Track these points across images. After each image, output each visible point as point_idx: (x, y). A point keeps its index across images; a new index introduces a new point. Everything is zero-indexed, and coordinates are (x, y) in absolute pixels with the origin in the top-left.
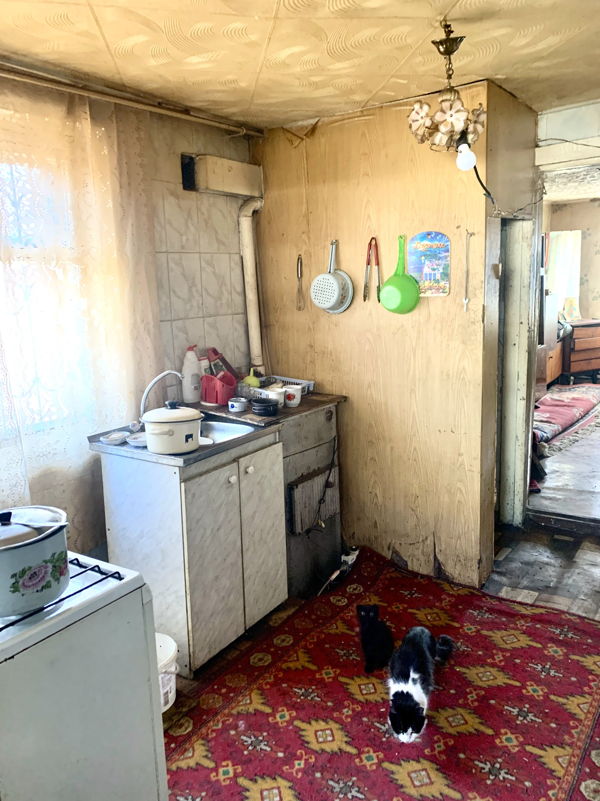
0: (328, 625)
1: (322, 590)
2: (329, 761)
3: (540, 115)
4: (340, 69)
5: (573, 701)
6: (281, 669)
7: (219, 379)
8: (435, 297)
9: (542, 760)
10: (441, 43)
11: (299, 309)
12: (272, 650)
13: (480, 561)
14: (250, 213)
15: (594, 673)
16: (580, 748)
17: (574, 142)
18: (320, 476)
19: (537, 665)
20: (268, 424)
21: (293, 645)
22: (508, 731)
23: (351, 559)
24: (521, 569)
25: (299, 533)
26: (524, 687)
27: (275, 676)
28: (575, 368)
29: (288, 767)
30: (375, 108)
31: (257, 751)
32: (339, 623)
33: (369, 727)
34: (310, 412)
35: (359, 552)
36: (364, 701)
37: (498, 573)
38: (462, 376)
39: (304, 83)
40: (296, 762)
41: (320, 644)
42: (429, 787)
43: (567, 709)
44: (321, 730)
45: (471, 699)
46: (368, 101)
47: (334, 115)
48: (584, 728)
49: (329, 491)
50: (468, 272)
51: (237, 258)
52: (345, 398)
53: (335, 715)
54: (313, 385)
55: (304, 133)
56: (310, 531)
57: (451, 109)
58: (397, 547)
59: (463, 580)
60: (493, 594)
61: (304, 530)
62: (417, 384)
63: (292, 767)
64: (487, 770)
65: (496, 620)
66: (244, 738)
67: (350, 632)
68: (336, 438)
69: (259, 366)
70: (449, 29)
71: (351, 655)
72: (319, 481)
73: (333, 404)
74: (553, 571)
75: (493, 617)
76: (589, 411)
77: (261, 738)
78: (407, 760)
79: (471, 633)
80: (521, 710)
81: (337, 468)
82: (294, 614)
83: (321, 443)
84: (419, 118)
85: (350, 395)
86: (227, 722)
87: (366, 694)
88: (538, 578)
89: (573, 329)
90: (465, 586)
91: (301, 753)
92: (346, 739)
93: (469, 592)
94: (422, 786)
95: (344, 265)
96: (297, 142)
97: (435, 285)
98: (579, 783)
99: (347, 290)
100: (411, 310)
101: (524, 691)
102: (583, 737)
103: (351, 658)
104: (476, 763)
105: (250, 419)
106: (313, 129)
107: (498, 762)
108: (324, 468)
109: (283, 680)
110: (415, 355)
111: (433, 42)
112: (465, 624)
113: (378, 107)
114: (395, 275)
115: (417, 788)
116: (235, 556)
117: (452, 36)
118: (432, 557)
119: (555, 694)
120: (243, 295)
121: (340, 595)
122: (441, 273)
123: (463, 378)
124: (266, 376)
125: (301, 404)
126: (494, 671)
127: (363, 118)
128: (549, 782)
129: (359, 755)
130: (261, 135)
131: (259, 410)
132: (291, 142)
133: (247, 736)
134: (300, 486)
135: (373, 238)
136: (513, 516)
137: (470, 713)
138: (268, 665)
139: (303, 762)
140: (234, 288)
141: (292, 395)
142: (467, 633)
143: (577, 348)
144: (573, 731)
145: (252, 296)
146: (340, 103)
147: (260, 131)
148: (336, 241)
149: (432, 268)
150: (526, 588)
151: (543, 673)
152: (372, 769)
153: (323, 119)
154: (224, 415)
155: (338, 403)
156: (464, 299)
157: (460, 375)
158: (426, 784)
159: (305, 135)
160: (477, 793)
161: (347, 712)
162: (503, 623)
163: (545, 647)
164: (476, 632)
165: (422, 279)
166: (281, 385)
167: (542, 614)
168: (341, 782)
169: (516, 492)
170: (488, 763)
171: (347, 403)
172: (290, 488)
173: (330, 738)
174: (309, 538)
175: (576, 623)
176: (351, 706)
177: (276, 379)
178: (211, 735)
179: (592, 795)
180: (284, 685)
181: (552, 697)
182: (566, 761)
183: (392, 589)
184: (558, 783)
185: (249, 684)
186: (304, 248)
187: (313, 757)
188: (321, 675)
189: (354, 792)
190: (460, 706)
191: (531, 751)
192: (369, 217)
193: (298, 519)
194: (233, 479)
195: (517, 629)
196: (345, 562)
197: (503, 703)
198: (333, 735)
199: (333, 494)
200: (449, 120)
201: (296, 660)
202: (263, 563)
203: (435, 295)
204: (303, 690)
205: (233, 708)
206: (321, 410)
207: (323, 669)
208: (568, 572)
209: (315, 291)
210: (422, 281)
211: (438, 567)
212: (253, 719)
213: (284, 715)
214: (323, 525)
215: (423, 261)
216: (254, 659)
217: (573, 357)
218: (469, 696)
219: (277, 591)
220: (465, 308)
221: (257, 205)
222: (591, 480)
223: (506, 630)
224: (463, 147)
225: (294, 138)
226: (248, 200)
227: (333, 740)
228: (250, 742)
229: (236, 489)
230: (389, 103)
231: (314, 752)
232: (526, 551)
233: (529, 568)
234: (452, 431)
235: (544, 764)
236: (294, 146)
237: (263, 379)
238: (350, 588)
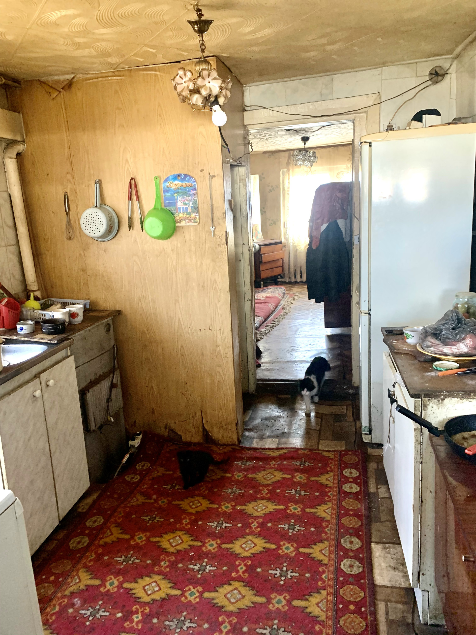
0: (129, 499)
1: (117, 472)
2: (161, 606)
3: (245, 87)
4: (103, 34)
5: (320, 509)
6: (100, 546)
7: (4, 306)
8: (188, 226)
9: (312, 555)
10: (196, 23)
11: (70, 239)
12: (87, 532)
13: (237, 424)
14: (15, 155)
15: (329, 486)
16: (333, 540)
17: (271, 109)
18: (106, 379)
19: (291, 490)
20: (61, 341)
21: (104, 523)
22: (285, 542)
23: (137, 442)
24: (262, 424)
25: (94, 430)
26: (287, 508)
27: (96, 553)
28: (264, 275)
29: (128, 623)
30: (125, 70)
31: (98, 619)
32: (138, 496)
33: (185, 570)
34: (92, 327)
35: (142, 436)
36: (175, 551)
37: (247, 430)
38: (214, 286)
39: (69, 43)
40: (134, 617)
41: (127, 516)
42: (242, 600)
43: (318, 516)
44: (147, 585)
45: (254, 527)
46: (120, 64)
47: (88, 74)
48: (332, 526)
49: (114, 391)
50: (212, 206)
51: (5, 195)
52: (119, 313)
53: (156, 570)
54: (88, 304)
55: (61, 86)
56: (102, 427)
57: (209, 77)
58: (173, 426)
59: (227, 441)
60: (247, 446)
61: (97, 426)
62: (180, 295)
63: (132, 621)
64: (278, 575)
65: (255, 465)
66: (83, 612)
67: (149, 501)
68: (115, 346)
69: (35, 291)
70: (201, 12)
71: (155, 518)
72: (106, 384)
73: (110, 318)
74: (284, 421)
75: (253, 463)
76: (278, 305)
77: (98, 607)
78: (221, 586)
79: (241, 478)
80: (289, 525)
81: (118, 370)
82: (98, 498)
83: (103, 352)
84: (183, 81)
85: (122, 308)
86: (63, 603)
87: (176, 546)
88: (275, 428)
89: (260, 248)
90: (228, 445)
91: (136, 608)
92: (169, 585)
93: (232, 448)
94: (237, 601)
95: (108, 201)
96: (55, 94)
97: (187, 216)
98: (339, 564)
99: (114, 222)
100: (169, 237)
101: (288, 511)
102: (333, 532)
103: (156, 521)
104: (270, 571)
105: (42, 339)
106: (70, 85)
107: (284, 566)
108: (107, 372)
109: (103, 554)
110: (176, 272)
111: (190, 22)
112: (235, 473)
113: (128, 70)
114: (155, 208)
115: (235, 605)
116: (45, 459)
117: (203, 18)
118: (201, 429)
119: (308, 508)
120: (14, 228)
121: (132, 474)
122: (192, 207)
123: (216, 288)
124: (43, 299)
125: (83, 321)
126: (264, 502)
127: (115, 78)
128: (320, 569)
129: (183, 595)
130: (19, 85)
131: (48, 329)
132: (49, 94)
133: (85, 610)
134: (91, 390)
135: (132, 179)
136: (249, 387)
137: (256, 537)
138: (87, 545)
139: (139, 615)
140: (5, 223)
141: (76, 314)
142: (238, 479)
143: (264, 261)
144: (326, 530)
145: (23, 230)
146: (95, 63)
147: (16, 81)
148: (99, 180)
149: (184, 203)
150: (269, 437)
151: (297, 495)
152: (196, 601)
153: (78, 76)
154: (15, 338)
155: (114, 316)
156: (211, 228)
157: (213, 286)
158: (240, 599)
159: (62, 89)
160: (276, 592)
161: (165, 563)
162: (260, 466)
163: (293, 477)
164: (244, 477)
165: (177, 212)
166: (59, 306)
167: (285, 453)
168: (175, 620)
169: (249, 369)
170: (278, 569)
171: (120, 316)
172: (83, 393)
173: (157, 589)
174: (101, 433)
175: (309, 454)
176: (167, 558)
177: (53, 301)
178: (51, 619)
179: (349, 569)
180: (106, 558)
181: (307, 510)
182: (327, 552)
183: (173, 459)
184: (326, 568)
185: (74, 566)
186: (69, 186)
187: (147, 608)
188: (135, 540)
189: (187, 624)
190: (248, 534)
191: (303, 552)
192: (127, 161)
193: (91, 418)
194: (38, 393)
195: (272, 468)
196: (133, 446)
197: (276, 523)
198: (158, 585)
199: (117, 393)
200: (208, 85)
201: (111, 535)
202: (68, 460)
203: (188, 224)
204: (123, 557)
205: (65, 591)
206: (101, 324)
207: (135, 536)
208: (294, 420)
209: (85, 223)
210: (177, 213)
211: (206, 435)
212: (86, 594)
213: (113, 582)
214: (112, 420)
215: (176, 198)
216: (73, 544)
217: (262, 268)
218: (252, 525)
219: (82, 482)
220: (212, 234)
221: (20, 148)
222: (292, 353)
223: (264, 470)
224: (216, 107)
225: (51, 90)
226: (11, 143)
227: (160, 589)
228: (89, 614)
229: (40, 401)
230: (137, 68)
231: (146, 604)
232: (262, 411)
233: (267, 422)
234: (210, 329)
235: (314, 558)
236: (52, 97)
237: (42, 301)
238: (139, 466)
